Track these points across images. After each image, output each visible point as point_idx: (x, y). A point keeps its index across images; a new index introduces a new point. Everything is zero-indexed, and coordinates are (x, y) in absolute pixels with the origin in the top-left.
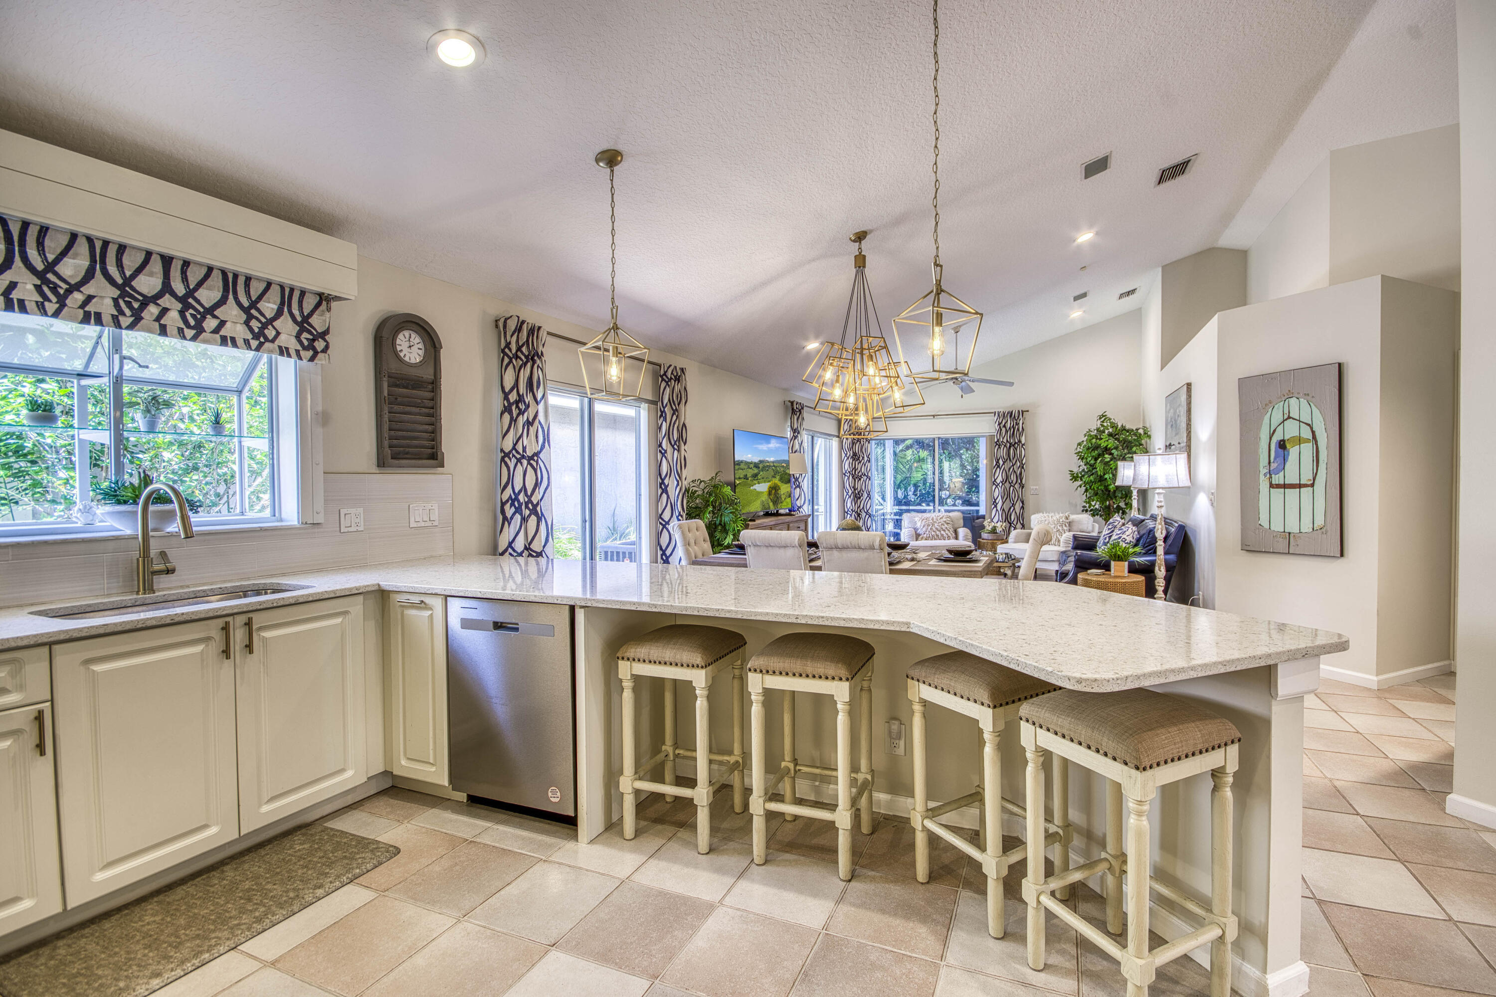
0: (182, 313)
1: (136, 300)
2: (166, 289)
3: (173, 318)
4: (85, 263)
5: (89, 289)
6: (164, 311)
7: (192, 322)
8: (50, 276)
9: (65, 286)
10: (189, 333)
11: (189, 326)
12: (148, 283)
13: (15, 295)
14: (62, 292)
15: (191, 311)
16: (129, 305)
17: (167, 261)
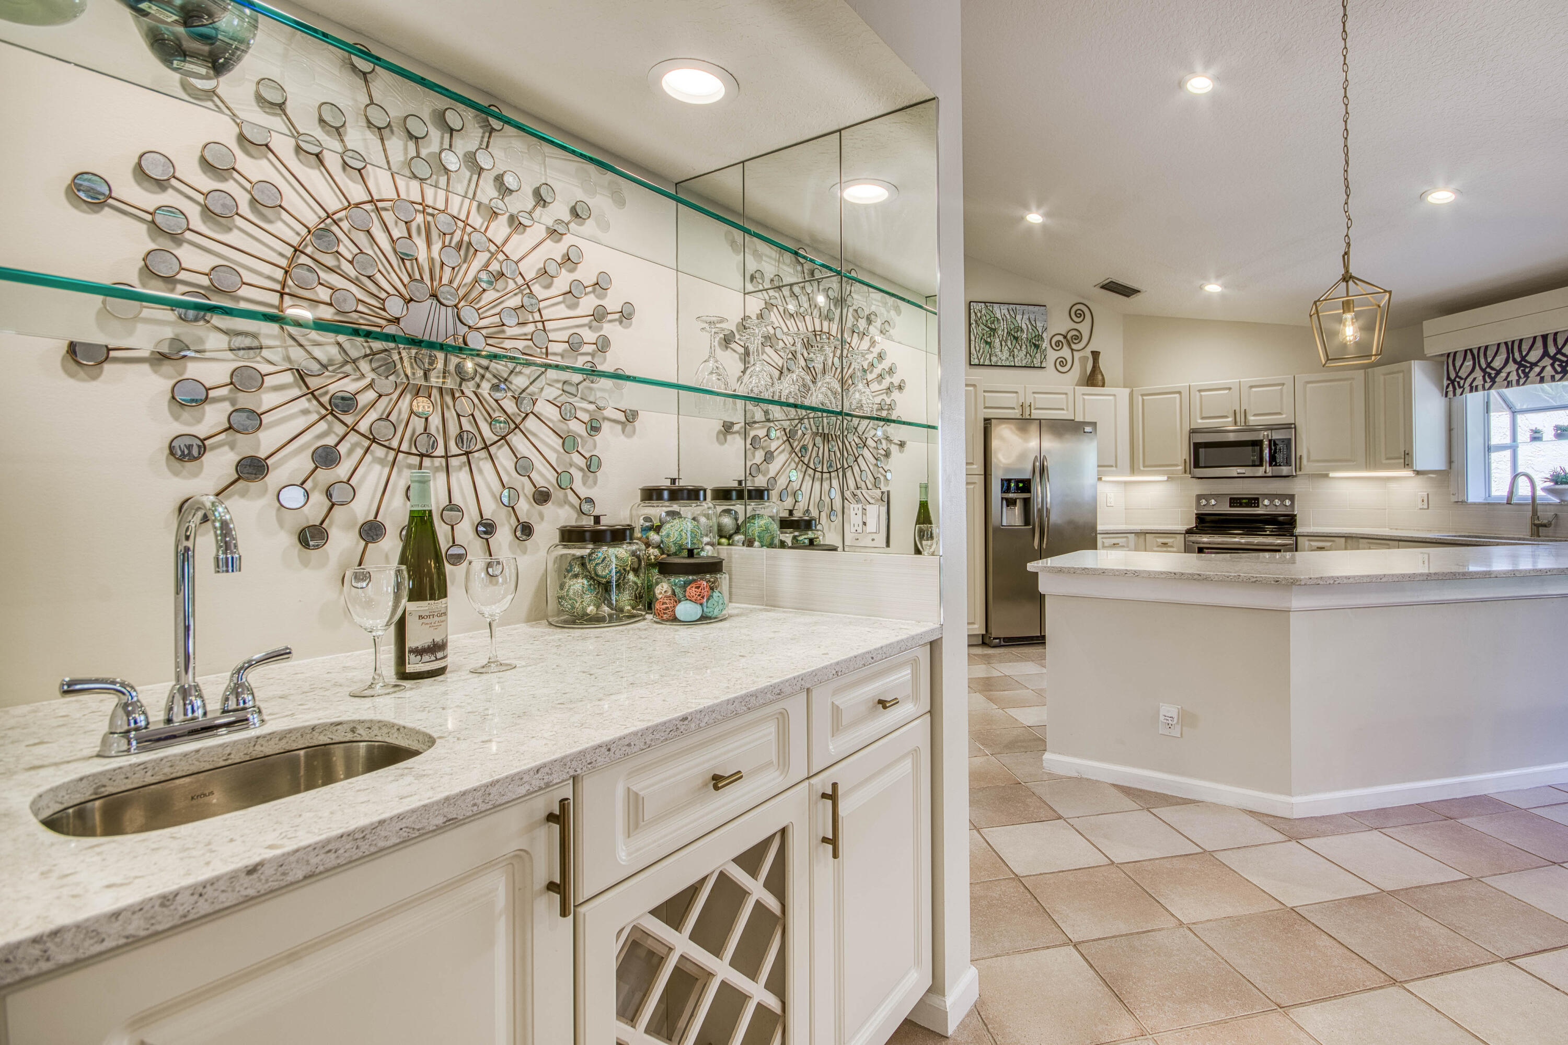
0: (1552, 365)
1: (1526, 367)
2: (1546, 354)
3: (1549, 371)
4: (1504, 356)
5: (1507, 370)
6: (1544, 368)
7: (1559, 369)
8: (1488, 370)
9: (1493, 372)
10: (1558, 377)
11: (1557, 372)
12: (1533, 356)
13: (1474, 385)
14: (1493, 375)
15: (1557, 363)
16: (1523, 371)
17: (1545, 338)
